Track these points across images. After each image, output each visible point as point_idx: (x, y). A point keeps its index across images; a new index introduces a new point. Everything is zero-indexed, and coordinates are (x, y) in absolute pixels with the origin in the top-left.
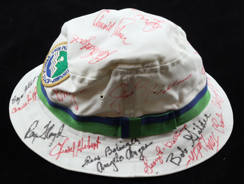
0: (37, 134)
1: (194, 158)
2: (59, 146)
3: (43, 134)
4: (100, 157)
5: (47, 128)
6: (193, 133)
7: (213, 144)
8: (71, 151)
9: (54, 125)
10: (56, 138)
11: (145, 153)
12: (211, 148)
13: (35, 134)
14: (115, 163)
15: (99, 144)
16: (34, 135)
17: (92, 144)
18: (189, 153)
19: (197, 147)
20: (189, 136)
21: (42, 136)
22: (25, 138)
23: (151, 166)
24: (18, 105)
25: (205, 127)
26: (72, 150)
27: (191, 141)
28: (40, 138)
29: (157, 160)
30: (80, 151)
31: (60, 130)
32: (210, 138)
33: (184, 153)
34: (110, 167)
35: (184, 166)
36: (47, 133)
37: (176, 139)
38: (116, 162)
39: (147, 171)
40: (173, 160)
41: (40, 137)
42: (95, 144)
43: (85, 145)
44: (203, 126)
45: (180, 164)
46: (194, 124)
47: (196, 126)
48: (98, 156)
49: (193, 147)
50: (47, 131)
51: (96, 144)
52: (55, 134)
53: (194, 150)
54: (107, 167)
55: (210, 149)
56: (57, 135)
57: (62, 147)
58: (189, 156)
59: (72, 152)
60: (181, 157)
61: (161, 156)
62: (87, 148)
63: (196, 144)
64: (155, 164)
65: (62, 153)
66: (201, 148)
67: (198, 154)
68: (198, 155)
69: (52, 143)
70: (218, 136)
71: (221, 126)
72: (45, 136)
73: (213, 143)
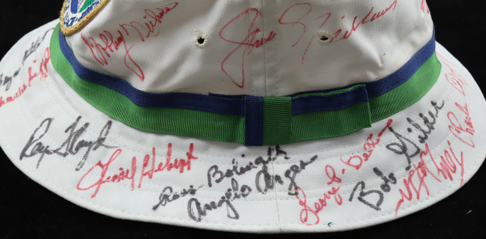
0: (48, 147)
1: (411, 195)
2: (99, 168)
3: (63, 145)
4: (194, 188)
5: (72, 131)
6: (408, 140)
7: (451, 167)
8: (126, 176)
9: (87, 125)
10: (92, 152)
11: (299, 179)
12: (448, 176)
13: (43, 147)
14: (230, 200)
15: (192, 161)
16: (42, 149)
17: (176, 161)
18: (400, 184)
19: (418, 173)
20: (398, 145)
21: (60, 149)
22: (21, 158)
23: (315, 209)
24: (7, 91)
25: (433, 128)
26: (130, 175)
27: (403, 156)
28: (55, 154)
29: (328, 195)
30: (147, 176)
31: (101, 133)
32: (445, 153)
33: (389, 184)
34: (219, 208)
35: (390, 211)
36: (70, 143)
37: (371, 151)
38: (234, 198)
39: (306, 220)
40: (365, 198)
41: (55, 151)
42: (182, 161)
43: (161, 164)
44: (428, 126)
45: (380, 207)
46: (409, 120)
47: (414, 125)
48: (191, 186)
49: (409, 171)
50: (73, 137)
51: (186, 161)
52: (91, 143)
53: (410, 179)
54: (213, 209)
55: (446, 178)
56: (95, 145)
57: (107, 168)
58: (401, 191)
59: (129, 179)
60: (382, 192)
61: (336, 188)
62: (166, 169)
63: (414, 165)
64: (325, 205)
65: (106, 183)
66: (425, 175)
67: (420, 187)
68: (419, 189)
69: (83, 163)
70: (462, 153)
71: (467, 130)
72: (67, 150)
73: (451, 165)
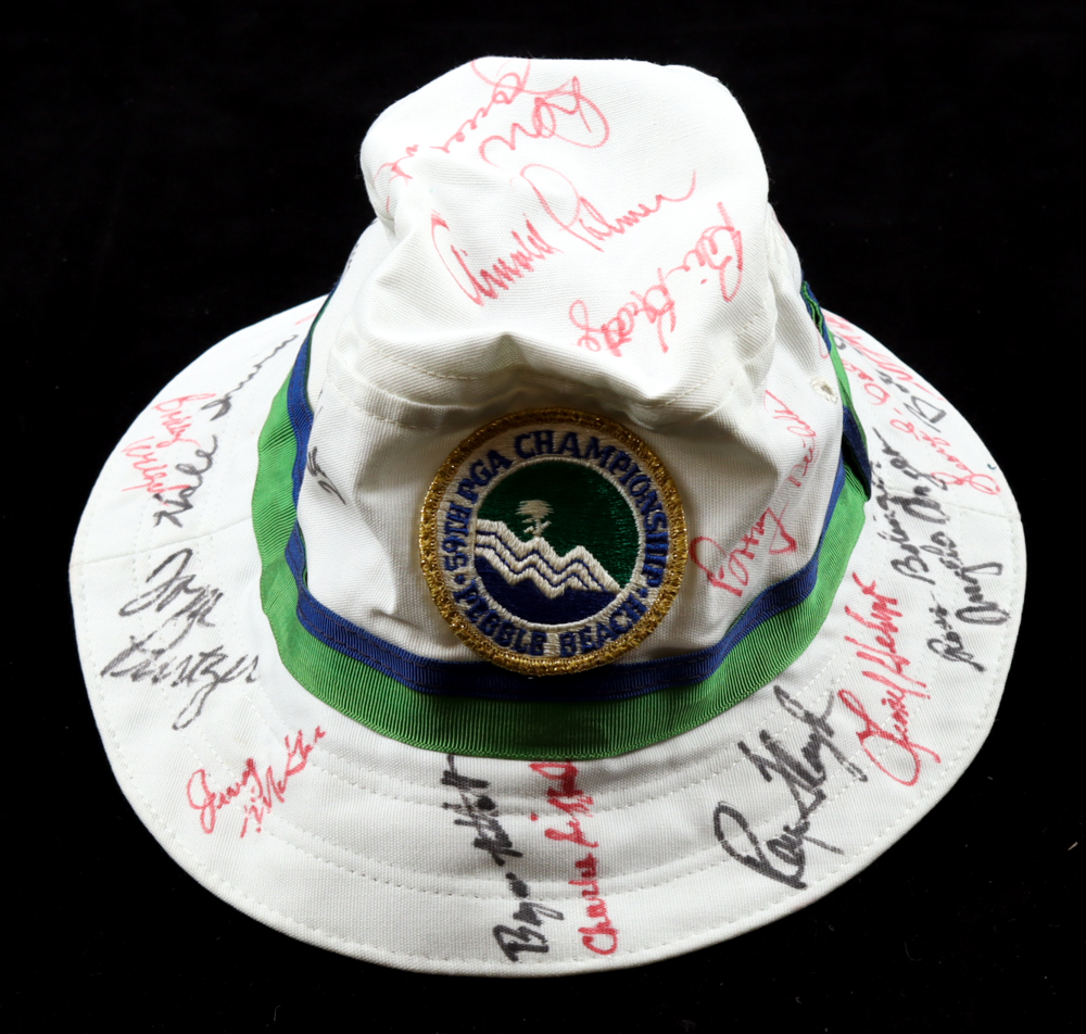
0: (786, 829)
2: (869, 740)
3: (796, 795)
4: (934, 606)
5: (773, 767)
8: (899, 700)
9: (764, 736)
10: (834, 740)
13: (784, 837)
14: (961, 566)
16: (791, 844)
21: (801, 805)
22: (802, 886)
24: (565, 916)
26: (898, 694)
28: (812, 817)
30: (903, 666)
31: (794, 714)
34: (980, 584)
36: (799, 778)
38: (958, 559)
41: (805, 813)
43: (879, 639)
48: (931, 610)
50: (788, 769)
51: (876, 601)
52: (812, 737)
54: (981, 593)
56: (820, 730)
57: (876, 726)
59: (903, 696)
62: (893, 635)
65: (908, 734)
69: (853, 765)
72: (808, 790)
